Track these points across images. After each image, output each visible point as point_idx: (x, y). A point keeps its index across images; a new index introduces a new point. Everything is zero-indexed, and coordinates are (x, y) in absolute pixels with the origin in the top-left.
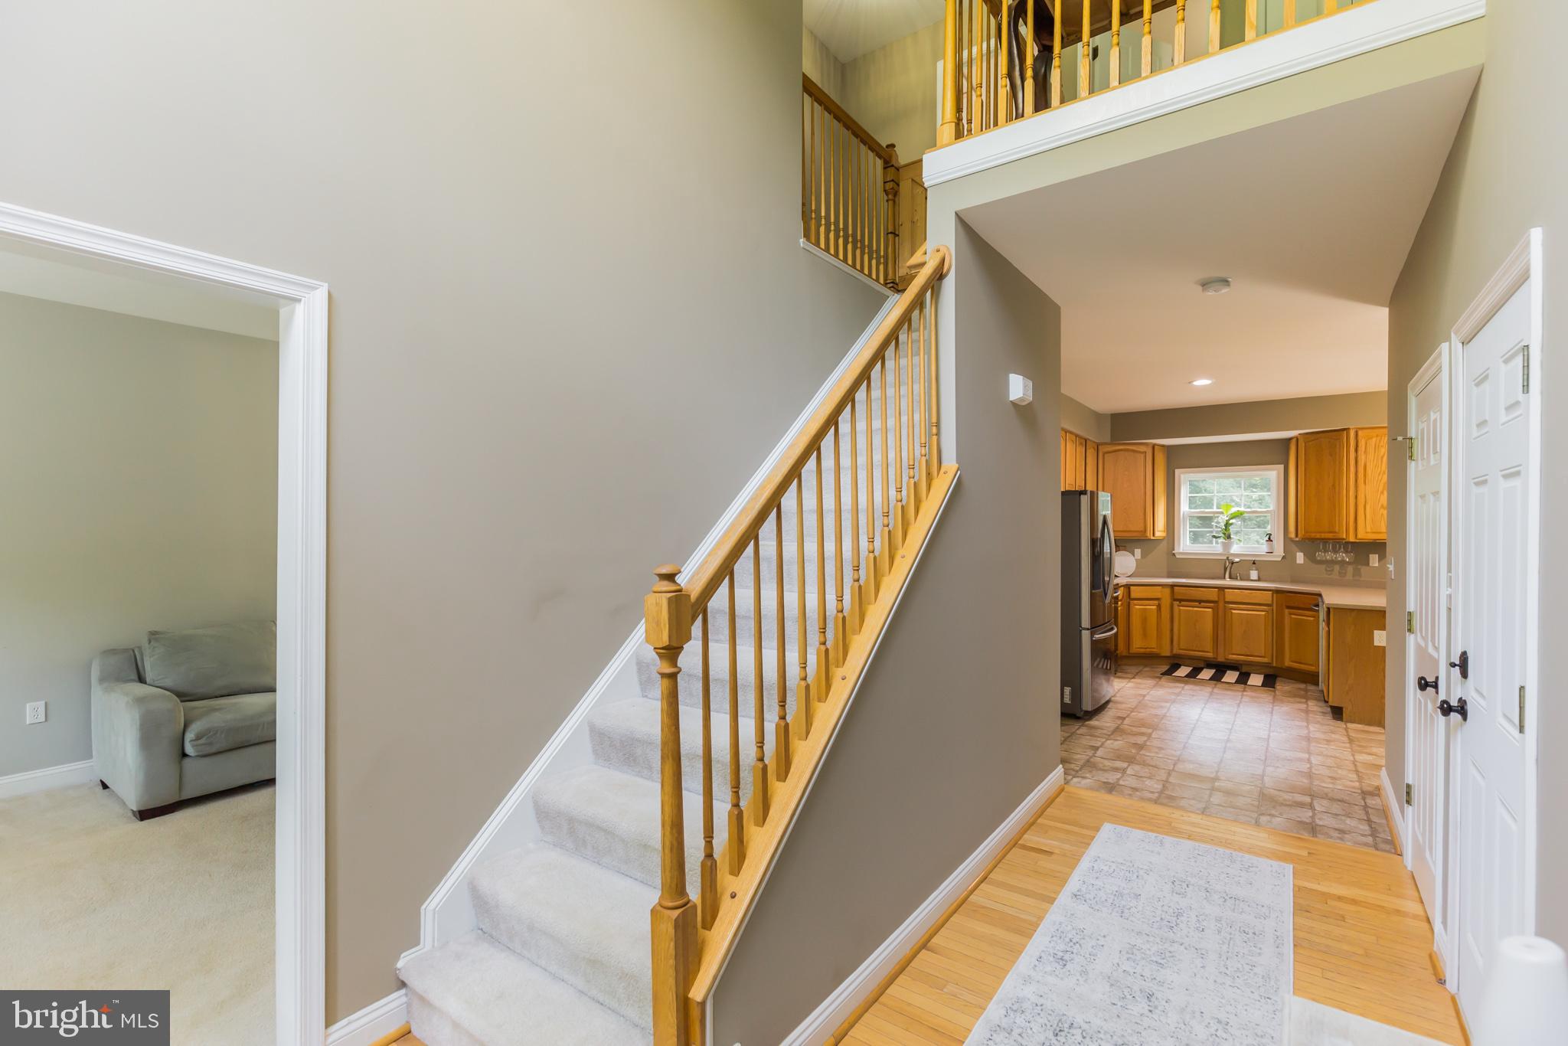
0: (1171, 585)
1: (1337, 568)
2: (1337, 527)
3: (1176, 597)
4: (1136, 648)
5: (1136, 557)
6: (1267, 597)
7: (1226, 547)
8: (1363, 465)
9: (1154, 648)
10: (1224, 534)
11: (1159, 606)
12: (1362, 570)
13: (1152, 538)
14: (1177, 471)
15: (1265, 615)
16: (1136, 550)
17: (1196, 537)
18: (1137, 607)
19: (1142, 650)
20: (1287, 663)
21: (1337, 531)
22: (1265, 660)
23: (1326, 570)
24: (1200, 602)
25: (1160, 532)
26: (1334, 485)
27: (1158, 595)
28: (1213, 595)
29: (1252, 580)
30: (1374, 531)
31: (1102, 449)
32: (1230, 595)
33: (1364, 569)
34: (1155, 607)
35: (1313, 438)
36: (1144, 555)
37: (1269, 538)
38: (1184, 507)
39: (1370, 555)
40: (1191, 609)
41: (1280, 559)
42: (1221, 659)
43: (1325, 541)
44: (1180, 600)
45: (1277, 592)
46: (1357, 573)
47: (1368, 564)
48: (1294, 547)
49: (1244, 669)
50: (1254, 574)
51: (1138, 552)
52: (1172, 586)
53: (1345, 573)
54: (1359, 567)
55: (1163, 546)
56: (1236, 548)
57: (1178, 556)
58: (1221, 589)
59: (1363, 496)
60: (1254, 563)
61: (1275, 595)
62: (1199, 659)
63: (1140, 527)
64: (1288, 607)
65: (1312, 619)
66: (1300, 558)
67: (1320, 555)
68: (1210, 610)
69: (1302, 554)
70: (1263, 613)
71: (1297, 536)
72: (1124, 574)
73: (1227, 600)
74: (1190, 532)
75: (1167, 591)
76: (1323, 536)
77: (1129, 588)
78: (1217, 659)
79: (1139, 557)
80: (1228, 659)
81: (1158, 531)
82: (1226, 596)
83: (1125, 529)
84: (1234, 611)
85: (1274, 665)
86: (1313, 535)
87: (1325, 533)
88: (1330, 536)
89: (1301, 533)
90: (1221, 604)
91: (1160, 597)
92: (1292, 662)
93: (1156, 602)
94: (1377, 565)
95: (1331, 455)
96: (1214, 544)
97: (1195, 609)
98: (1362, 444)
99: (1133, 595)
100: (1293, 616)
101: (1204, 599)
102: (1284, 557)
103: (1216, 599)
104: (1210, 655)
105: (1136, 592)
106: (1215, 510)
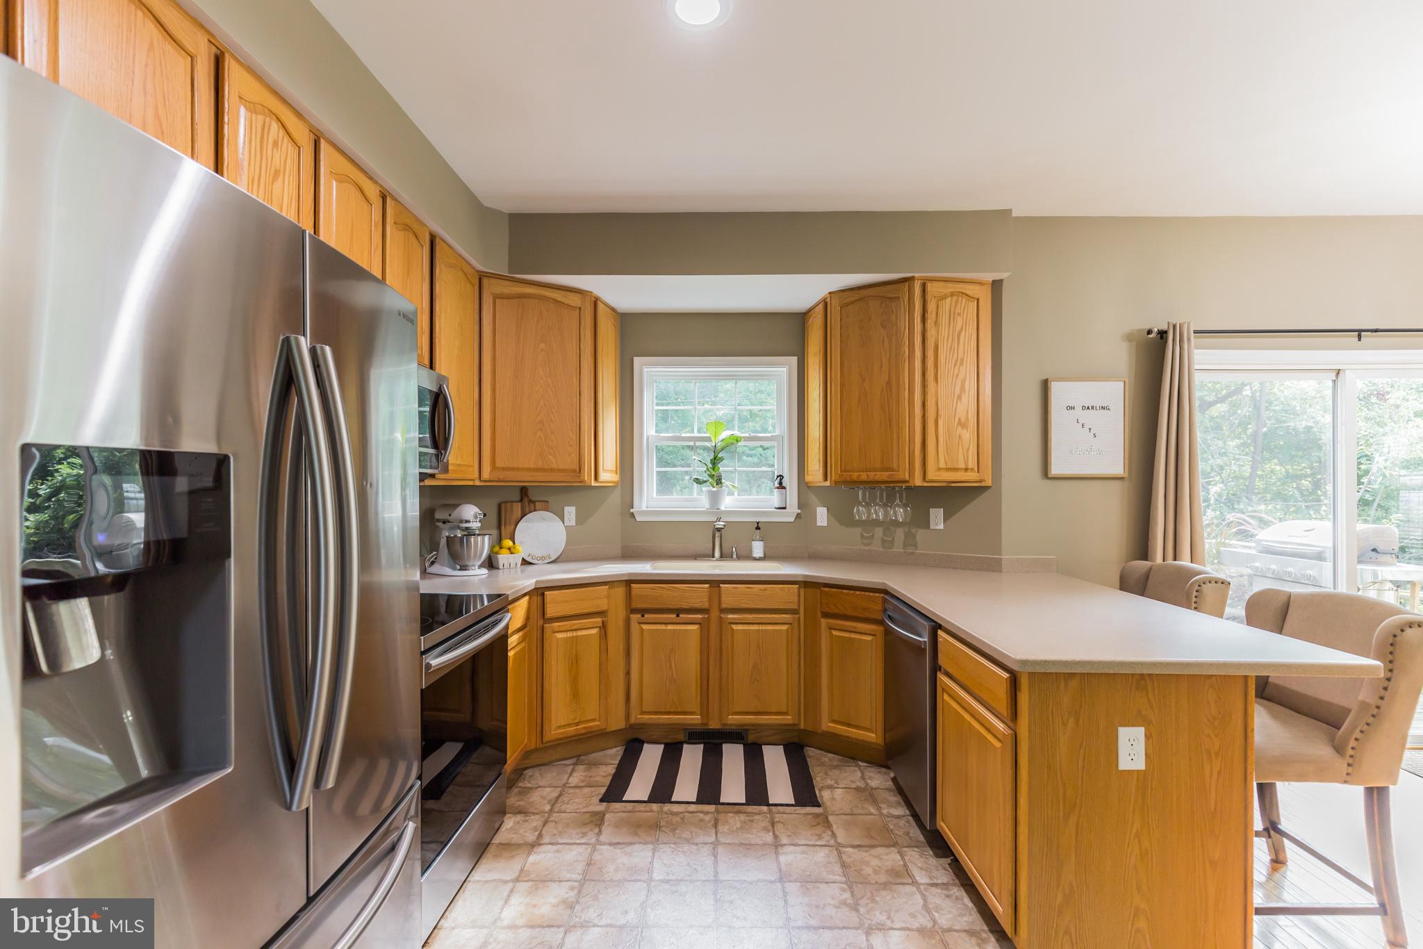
0: (626, 581)
1: (879, 532)
2: (895, 460)
3: (634, 606)
4: (559, 727)
5: (567, 523)
6: (789, 596)
7: (715, 498)
8: (933, 345)
9: (593, 720)
10: (712, 476)
11: (604, 627)
12: (918, 537)
13: (593, 484)
14: (637, 360)
15: (787, 630)
16: (567, 509)
17: (666, 482)
18: (559, 636)
19: (571, 730)
20: (827, 725)
21: (895, 466)
22: (788, 719)
23: (862, 536)
24: (678, 612)
25: (608, 473)
26: (889, 383)
27: (602, 605)
28: (699, 597)
29: (755, 559)
30: (950, 466)
31: (491, 287)
32: (730, 596)
33: (920, 534)
34: (595, 631)
35: (852, 299)
36: (580, 519)
37: (780, 483)
38: (649, 429)
39: (932, 510)
40: (663, 627)
41: (792, 519)
42: (714, 725)
43: (871, 485)
44: (643, 612)
45: (807, 584)
46: (910, 541)
47: (928, 526)
48: (813, 498)
49: (751, 739)
50: (758, 549)
51: (570, 512)
52: (629, 582)
53: (892, 542)
54: (914, 531)
55: (615, 498)
56: (729, 502)
57: (638, 518)
58: (715, 583)
59: (934, 401)
60: (758, 528)
61: (802, 591)
62: (674, 727)
63: (569, 462)
64: (826, 615)
65: (869, 638)
66: (822, 516)
67: (861, 513)
68: (695, 627)
69: (825, 510)
70: (784, 627)
71: (826, 479)
72: (542, 558)
73: (724, 606)
74: (658, 473)
75: (620, 592)
76: (872, 476)
77: (543, 594)
78: (707, 724)
79: (573, 523)
80: (726, 725)
81: (605, 471)
82: (724, 598)
83: (540, 465)
84: (735, 627)
85: (802, 727)
86: (855, 475)
87: (874, 470)
88: (884, 476)
89: (834, 474)
90: (715, 614)
91: (605, 608)
92: (834, 721)
93: (599, 620)
94: (941, 527)
95: (884, 327)
96: (695, 496)
97: (670, 627)
98: (931, 307)
99: (551, 611)
100: (835, 633)
101: (685, 605)
102: (798, 516)
103: (706, 605)
104: (695, 719)
105: (556, 604)
106: (696, 434)
